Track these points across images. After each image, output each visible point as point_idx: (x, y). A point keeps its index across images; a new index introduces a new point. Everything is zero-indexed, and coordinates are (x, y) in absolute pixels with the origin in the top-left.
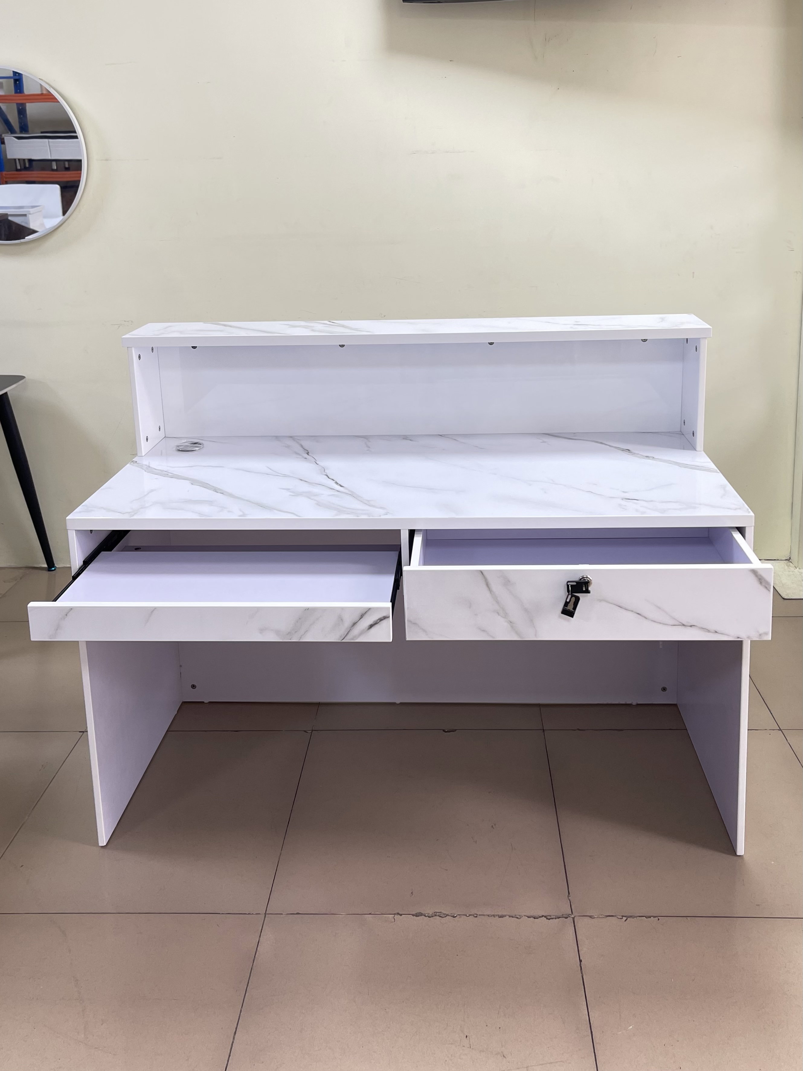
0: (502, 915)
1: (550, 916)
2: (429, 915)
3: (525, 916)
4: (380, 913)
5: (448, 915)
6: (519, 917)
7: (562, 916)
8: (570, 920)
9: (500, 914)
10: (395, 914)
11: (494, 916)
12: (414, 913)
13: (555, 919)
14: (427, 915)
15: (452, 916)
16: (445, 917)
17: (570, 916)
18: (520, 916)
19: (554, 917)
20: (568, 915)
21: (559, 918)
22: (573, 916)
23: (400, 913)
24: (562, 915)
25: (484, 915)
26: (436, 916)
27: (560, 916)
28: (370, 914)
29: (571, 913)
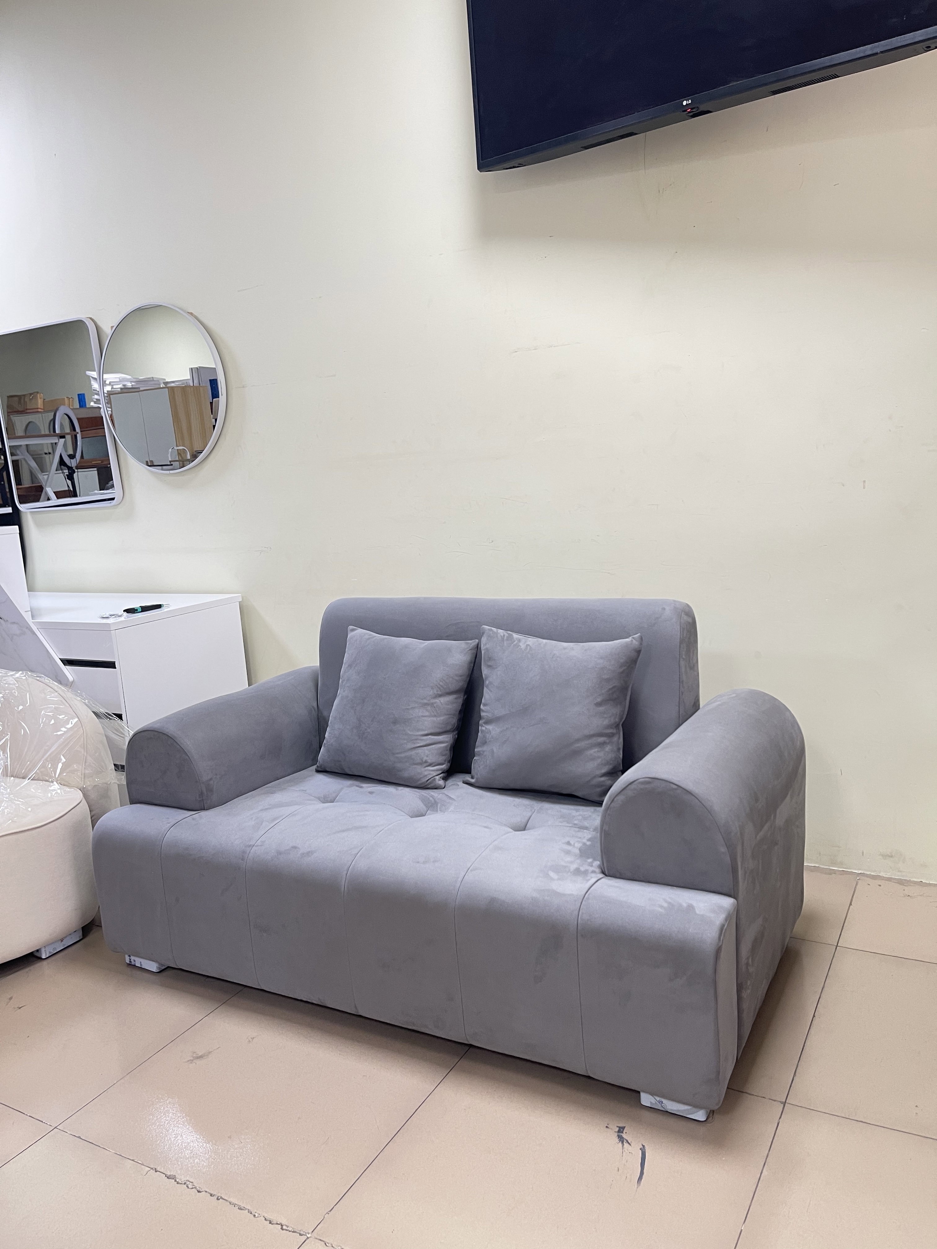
0: (244, 1207)
1: (287, 1227)
2: (180, 1182)
3: (264, 1217)
4: (140, 1162)
5: (195, 1188)
6: (256, 1216)
7: (298, 1232)
8: (304, 1238)
9: (242, 1205)
10: (152, 1169)
11: (235, 1205)
12: (168, 1173)
13: (290, 1231)
14: (177, 1180)
15: (198, 1190)
16: (193, 1188)
17: (307, 1234)
18: (259, 1214)
19: (290, 1229)
20: (306, 1233)
21: (293, 1232)
22: (309, 1236)
23: (158, 1169)
24: (300, 1231)
25: (227, 1201)
26: (185, 1184)
27: (297, 1231)
28: (133, 1160)
29: (310, 1231)
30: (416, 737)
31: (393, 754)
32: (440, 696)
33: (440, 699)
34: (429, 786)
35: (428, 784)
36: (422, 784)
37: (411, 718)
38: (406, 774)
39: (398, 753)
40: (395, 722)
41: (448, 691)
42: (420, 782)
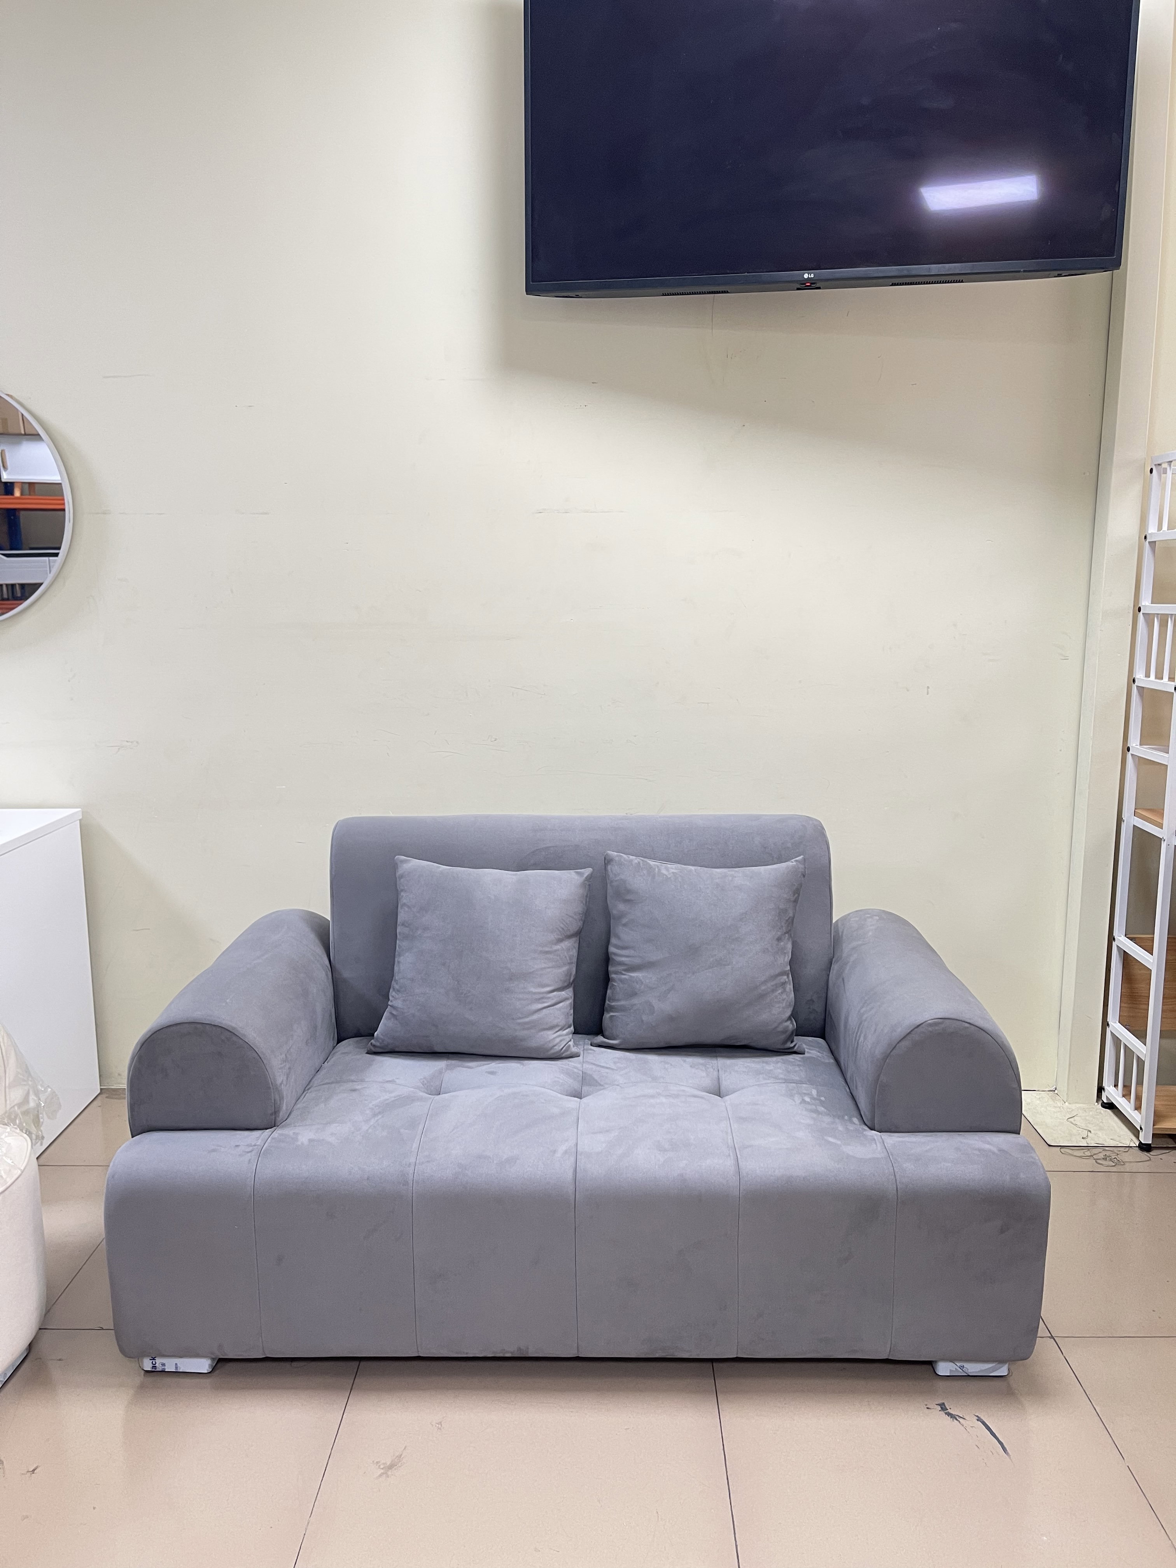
30: (541, 996)
31: (513, 1019)
32: (560, 941)
33: (560, 945)
34: (564, 1055)
35: (563, 1053)
36: (554, 1054)
37: (533, 972)
38: (533, 1043)
39: (520, 1018)
40: (512, 977)
41: (569, 933)
42: (552, 1051)
